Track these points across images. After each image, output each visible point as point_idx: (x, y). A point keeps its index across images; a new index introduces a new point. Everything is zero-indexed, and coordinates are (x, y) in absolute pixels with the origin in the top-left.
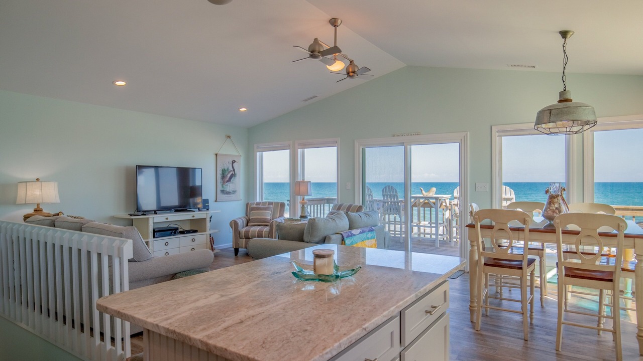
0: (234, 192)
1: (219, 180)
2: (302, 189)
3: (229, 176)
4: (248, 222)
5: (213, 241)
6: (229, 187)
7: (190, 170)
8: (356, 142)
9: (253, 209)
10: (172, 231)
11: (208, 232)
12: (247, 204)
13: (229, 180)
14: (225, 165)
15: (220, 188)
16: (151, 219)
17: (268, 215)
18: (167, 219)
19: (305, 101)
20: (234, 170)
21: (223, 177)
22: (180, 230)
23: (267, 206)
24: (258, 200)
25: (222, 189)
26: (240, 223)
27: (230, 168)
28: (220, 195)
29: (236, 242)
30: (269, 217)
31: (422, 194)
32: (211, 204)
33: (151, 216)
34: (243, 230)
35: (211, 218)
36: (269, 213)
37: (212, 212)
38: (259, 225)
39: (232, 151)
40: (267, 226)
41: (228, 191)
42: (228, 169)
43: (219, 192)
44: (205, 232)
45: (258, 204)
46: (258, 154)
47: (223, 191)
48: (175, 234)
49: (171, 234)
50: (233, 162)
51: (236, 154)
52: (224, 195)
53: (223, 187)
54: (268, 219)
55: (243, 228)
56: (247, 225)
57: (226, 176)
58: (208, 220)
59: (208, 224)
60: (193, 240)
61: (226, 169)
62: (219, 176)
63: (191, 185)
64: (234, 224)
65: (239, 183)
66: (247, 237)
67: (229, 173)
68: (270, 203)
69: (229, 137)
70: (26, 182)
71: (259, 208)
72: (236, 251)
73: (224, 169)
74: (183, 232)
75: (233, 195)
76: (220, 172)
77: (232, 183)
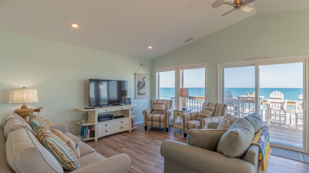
0: (144, 94)
1: (137, 88)
2: (184, 93)
3: (142, 85)
4: (152, 111)
5: (133, 122)
6: (142, 91)
7: (123, 82)
8: (218, 65)
9: (155, 104)
10: (110, 117)
11: (131, 117)
12: (151, 101)
13: (142, 88)
14: (140, 80)
15: (137, 92)
16: (96, 111)
17: (163, 107)
18: (106, 110)
19: (185, 42)
20: (144, 82)
21: (139, 86)
22: (114, 116)
23: (162, 102)
24: (157, 98)
25: (138, 92)
26: (148, 112)
27: (142, 81)
28: (137, 96)
29: (146, 123)
30: (164, 109)
31: (247, 95)
32: (132, 101)
33: (96, 109)
34: (150, 116)
35: (132, 109)
36: (164, 106)
37: (132, 106)
38: (158, 113)
39: (143, 72)
40: (163, 113)
41: (141, 93)
42: (141, 81)
43: (136, 94)
44: (129, 117)
45: (157, 101)
46: (157, 73)
47: (138, 94)
48: (111, 119)
49: (109, 119)
50: (144, 78)
51: (145, 73)
52: (139, 96)
53: (138, 91)
54: (163, 109)
55: (150, 114)
56: (152, 113)
57: (140, 85)
58: (130, 110)
59: (130, 113)
60: (122, 122)
61: (140, 81)
62: (137, 85)
63: (123, 89)
64: (145, 113)
65: (147, 89)
66: (152, 120)
67: (142, 84)
68: (164, 101)
69: (142, 64)
70: (13, 89)
71: (158, 103)
72: (146, 128)
73: (139, 81)
74: (116, 118)
75: (144, 95)
76: (137, 83)
77: (143, 89)
